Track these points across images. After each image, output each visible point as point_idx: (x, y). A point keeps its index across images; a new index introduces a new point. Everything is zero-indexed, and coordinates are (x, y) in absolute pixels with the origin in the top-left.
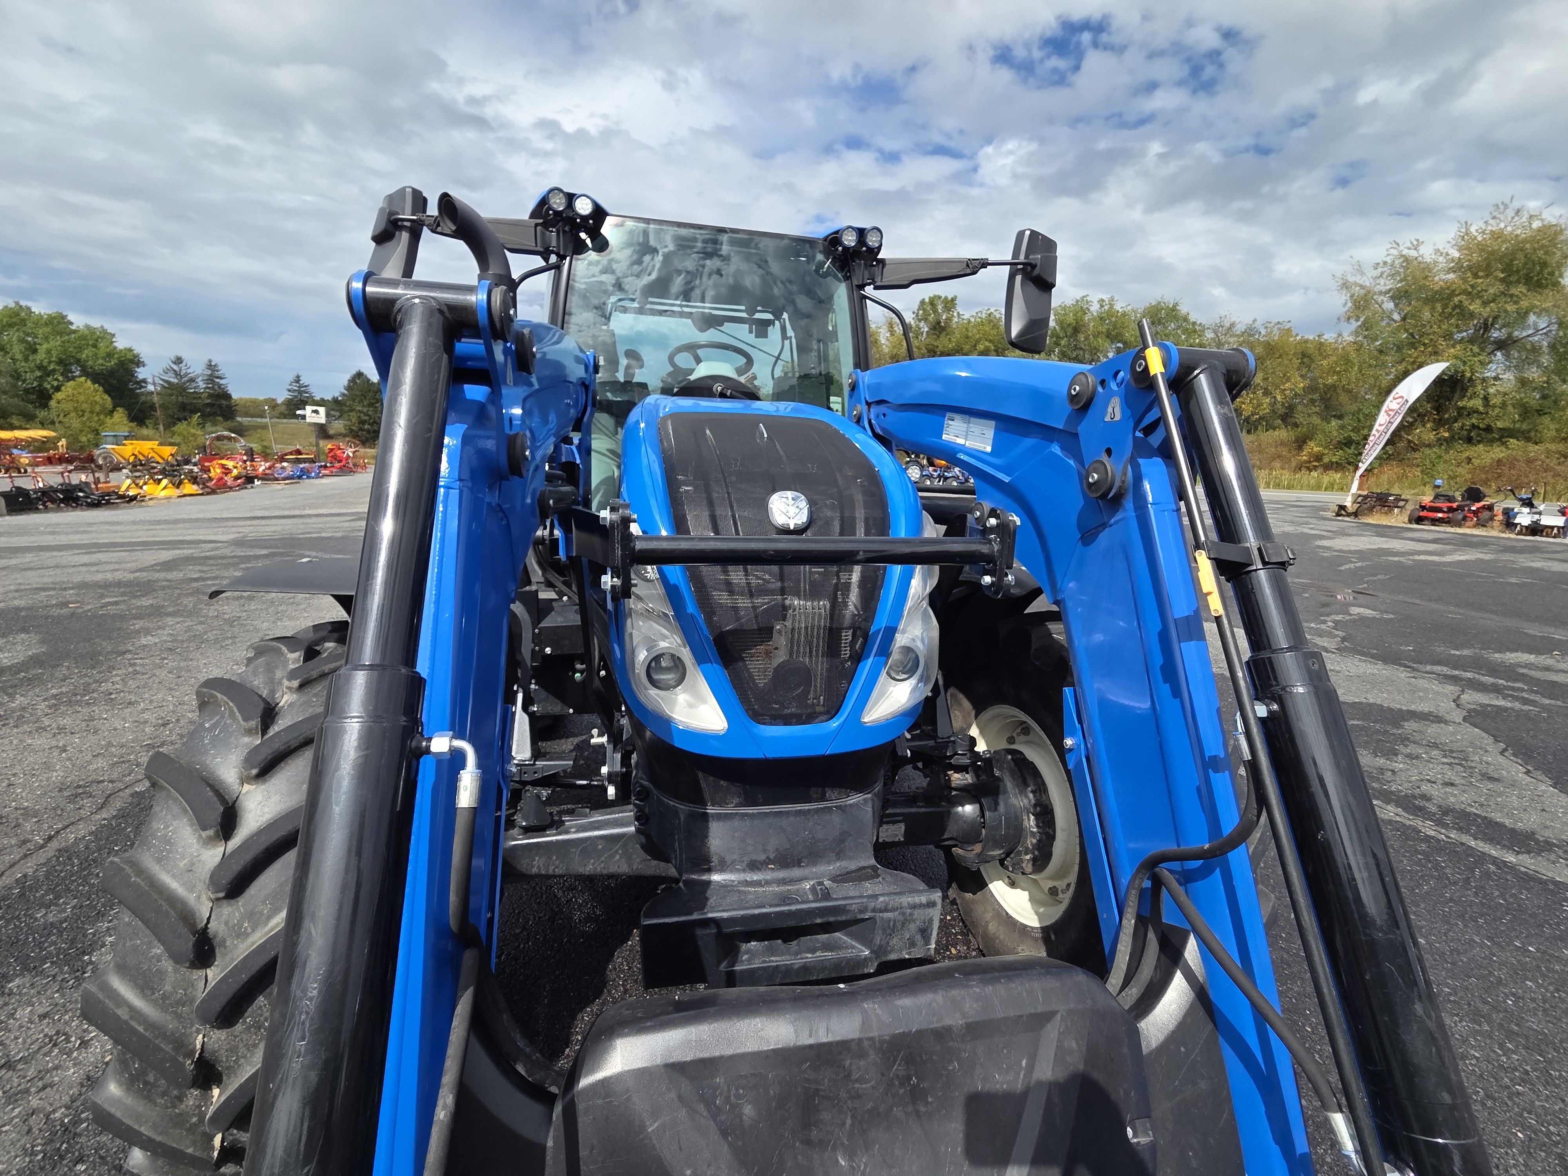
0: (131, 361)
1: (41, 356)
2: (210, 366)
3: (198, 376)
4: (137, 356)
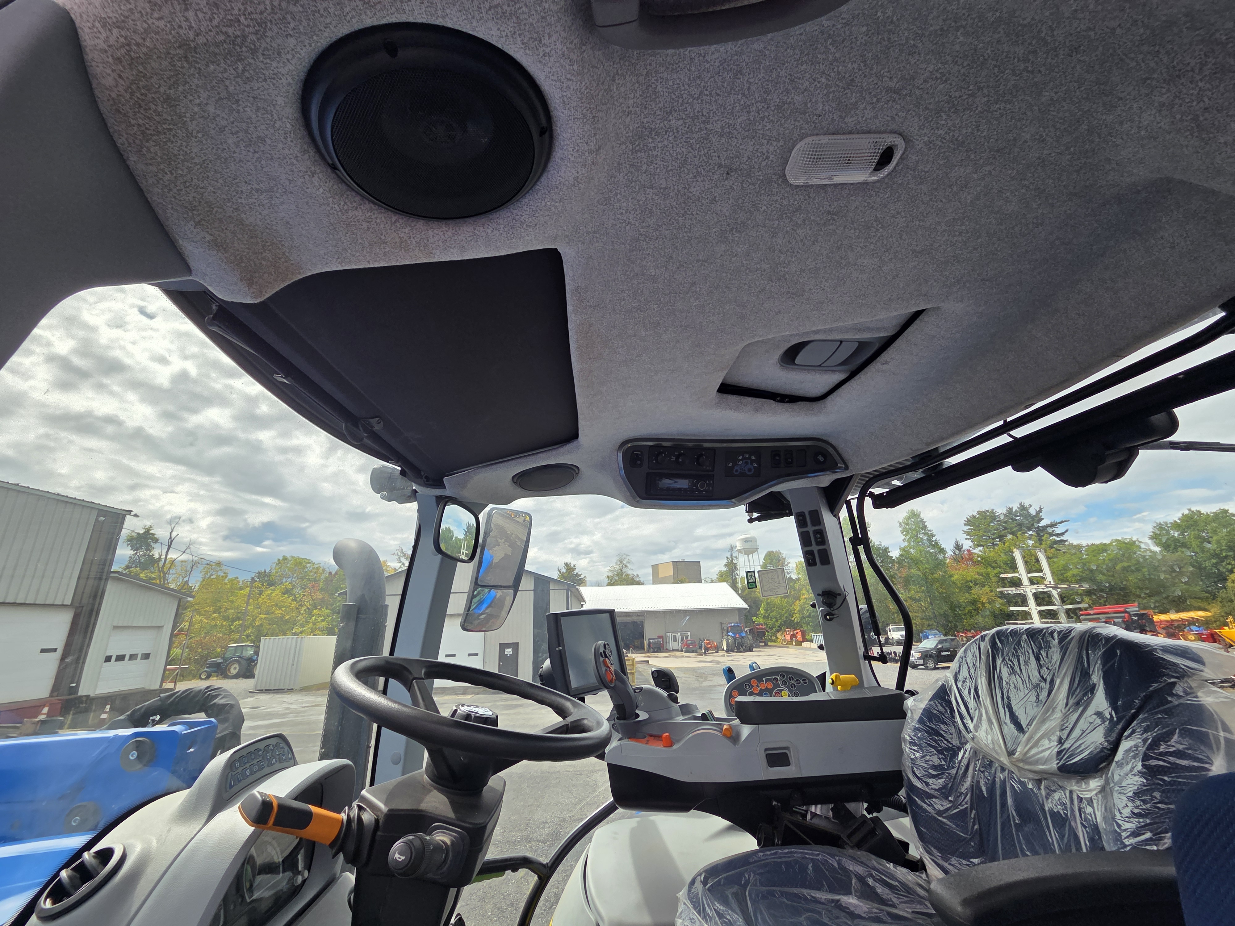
1: (1213, 546)
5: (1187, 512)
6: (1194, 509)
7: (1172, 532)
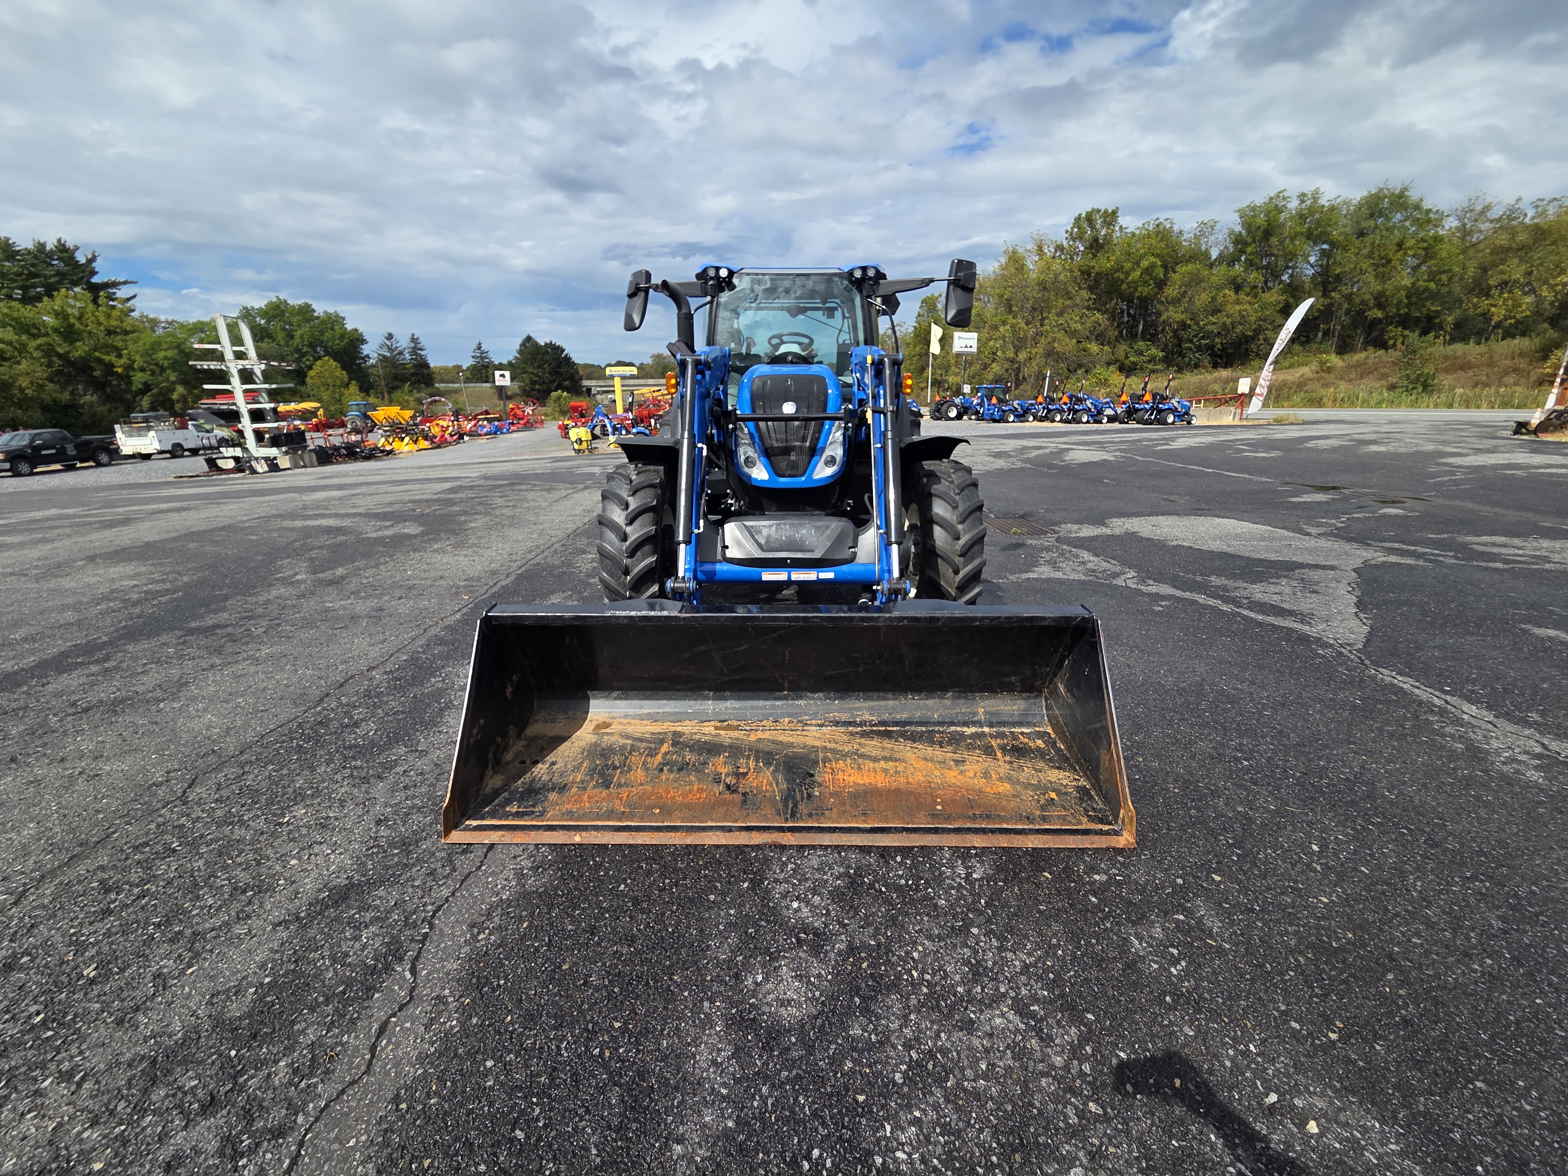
0: (358, 340)
1: (297, 341)
2: (414, 340)
3: (405, 349)
4: (361, 335)
5: (275, 300)
6: (281, 297)
7: (258, 319)
